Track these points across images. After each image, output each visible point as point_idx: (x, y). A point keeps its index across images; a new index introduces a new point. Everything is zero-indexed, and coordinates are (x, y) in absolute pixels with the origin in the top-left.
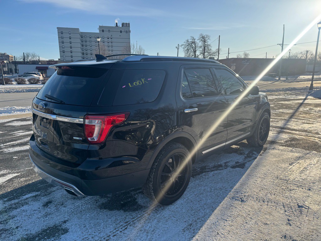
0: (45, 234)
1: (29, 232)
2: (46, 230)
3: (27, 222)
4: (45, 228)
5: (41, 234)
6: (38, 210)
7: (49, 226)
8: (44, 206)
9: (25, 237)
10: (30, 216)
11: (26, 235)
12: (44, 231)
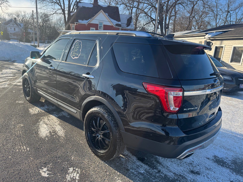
0: (224, 165)
1: (230, 173)
2: (221, 165)
3: (222, 178)
4: (220, 166)
5: (226, 166)
6: (206, 176)
7: (217, 165)
8: (199, 174)
9: (235, 174)
10: (216, 178)
11: (233, 173)
12: (223, 166)
